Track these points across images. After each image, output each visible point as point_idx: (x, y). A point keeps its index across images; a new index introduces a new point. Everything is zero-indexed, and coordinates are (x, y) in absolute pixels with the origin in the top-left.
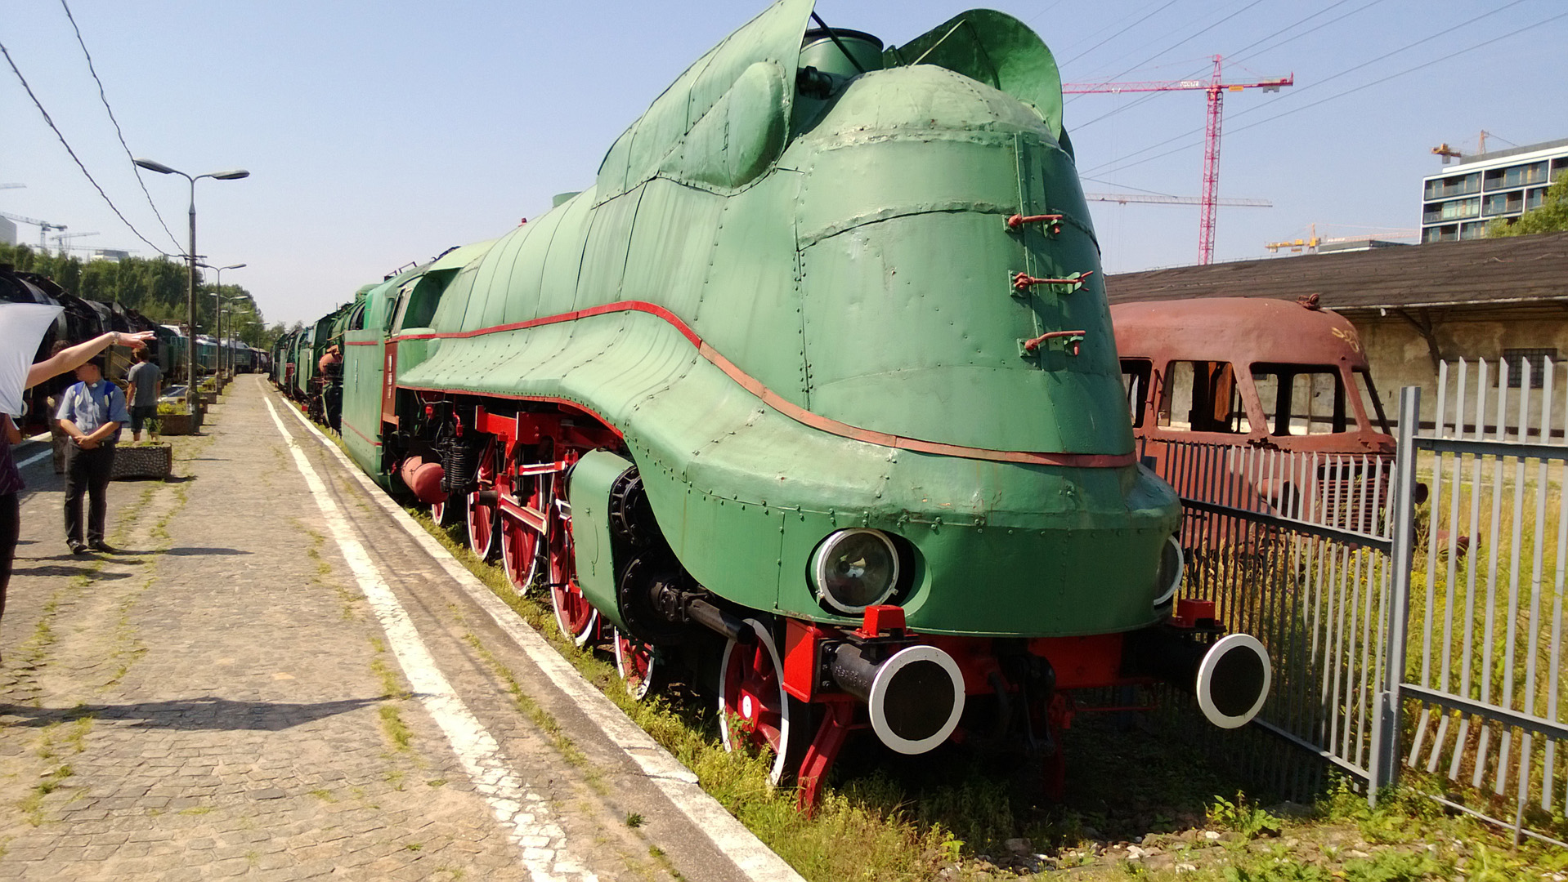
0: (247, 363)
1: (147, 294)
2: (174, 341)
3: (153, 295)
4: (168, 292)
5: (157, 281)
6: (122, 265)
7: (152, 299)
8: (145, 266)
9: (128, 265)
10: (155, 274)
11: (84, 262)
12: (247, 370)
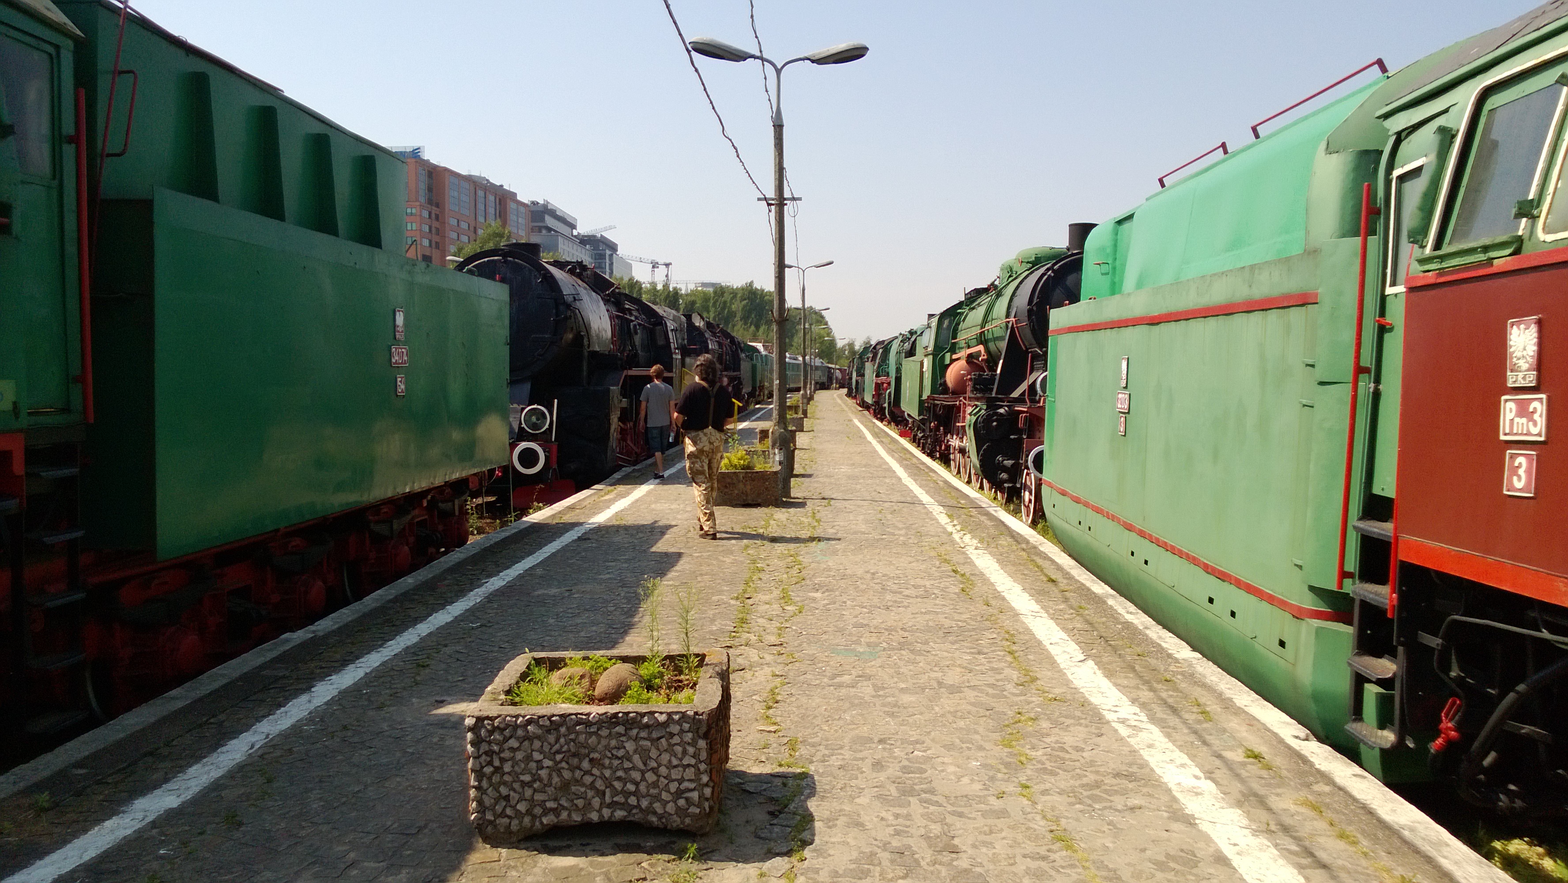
0: (824, 379)
1: (736, 319)
2: (757, 359)
3: (741, 320)
4: (753, 316)
5: (745, 306)
6: (715, 292)
7: (740, 323)
8: (734, 293)
9: (720, 291)
10: (742, 300)
11: (683, 292)
12: (824, 386)
